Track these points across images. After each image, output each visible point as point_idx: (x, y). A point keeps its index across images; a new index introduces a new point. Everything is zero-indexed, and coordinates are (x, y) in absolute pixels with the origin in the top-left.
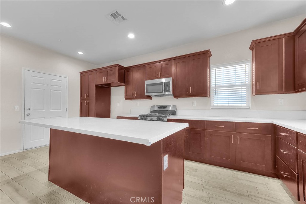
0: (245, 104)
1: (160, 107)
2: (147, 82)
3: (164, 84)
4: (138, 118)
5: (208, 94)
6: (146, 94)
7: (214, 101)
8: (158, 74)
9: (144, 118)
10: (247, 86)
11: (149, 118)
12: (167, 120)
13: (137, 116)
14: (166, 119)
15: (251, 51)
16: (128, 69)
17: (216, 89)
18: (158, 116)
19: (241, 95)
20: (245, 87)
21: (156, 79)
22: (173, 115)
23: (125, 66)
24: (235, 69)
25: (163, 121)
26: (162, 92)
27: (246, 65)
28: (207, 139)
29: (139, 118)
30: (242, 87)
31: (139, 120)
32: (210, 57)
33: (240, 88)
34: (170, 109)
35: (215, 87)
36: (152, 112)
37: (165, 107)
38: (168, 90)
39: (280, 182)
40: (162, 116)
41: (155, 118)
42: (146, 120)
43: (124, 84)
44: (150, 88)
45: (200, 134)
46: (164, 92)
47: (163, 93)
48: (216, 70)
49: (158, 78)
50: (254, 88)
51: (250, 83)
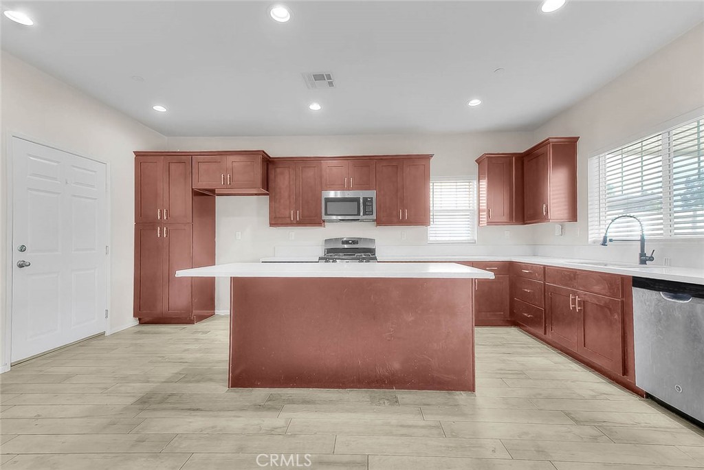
0: (470, 238)
1: (346, 241)
3: (363, 200)
6: (324, 217)
8: (347, 181)
10: (470, 212)
16: (277, 163)
17: (434, 214)
21: (343, 189)
24: (456, 186)
26: (358, 214)
27: (469, 182)
33: (463, 214)
36: (328, 251)
37: (355, 242)
38: (370, 212)
44: (331, 206)
46: (362, 214)
47: (360, 217)
50: (484, 215)
51: (476, 208)
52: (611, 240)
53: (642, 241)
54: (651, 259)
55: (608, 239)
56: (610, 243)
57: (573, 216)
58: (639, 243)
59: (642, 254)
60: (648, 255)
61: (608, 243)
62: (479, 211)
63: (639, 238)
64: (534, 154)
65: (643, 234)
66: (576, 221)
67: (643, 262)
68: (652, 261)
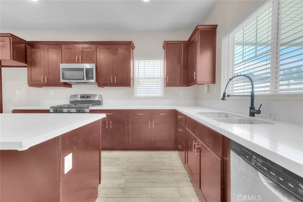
0: (160, 95)
1: (83, 97)
2: (62, 66)
3: (86, 70)
4: (49, 110)
5: (132, 84)
6: (62, 81)
7: (138, 91)
8: (78, 58)
9: (58, 110)
11: (65, 110)
12: (89, 111)
13: (47, 108)
14: (87, 110)
15: (164, 50)
16: (32, 45)
17: (139, 80)
18: (78, 107)
20: (160, 80)
21: (75, 63)
22: (97, 105)
23: (27, 40)
24: (154, 63)
25: (84, 112)
26: (84, 79)
27: (161, 61)
28: (130, 127)
29: (51, 111)
31: (51, 113)
32: (133, 49)
33: (157, 80)
34: (97, 99)
35: (138, 78)
36: (72, 102)
37: (88, 97)
38: (91, 77)
39: (178, 152)
40: (82, 107)
41: (74, 110)
42: (61, 112)
43: (26, 65)
44: (67, 73)
45: (124, 123)
46: (85, 79)
47: (85, 81)
48: (139, 62)
49: (78, 62)
51: (163, 76)
52: (228, 96)
53: (252, 96)
54: (259, 112)
57: (214, 80)
58: (250, 98)
59: (252, 108)
60: (257, 108)
61: (226, 98)
62: (165, 78)
63: (250, 94)
64: (192, 40)
65: (253, 90)
66: (215, 83)
67: (252, 114)
68: (259, 113)
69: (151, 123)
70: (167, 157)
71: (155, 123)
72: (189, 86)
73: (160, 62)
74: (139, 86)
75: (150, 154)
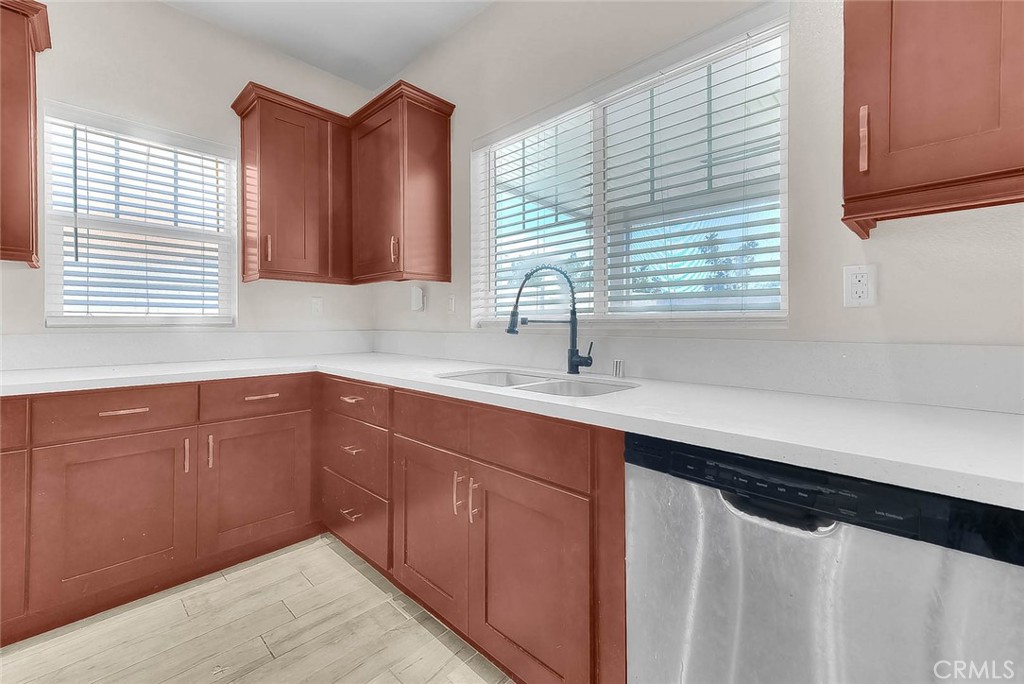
0: (216, 311)
5: (34, 246)
7: (69, 288)
10: (221, 242)
15: (238, 119)
17: (82, 230)
19: (203, 274)
20: (216, 246)
24: (176, 161)
27: (217, 162)
30: (207, 245)
33: (199, 244)
35: (76, 220)
39: (327, 541)
50: (254, 253)
51: (235, 233)
52: (524, 322)
53: (574, 323)
54: (587, 362)
55: (520, 317)
56: (525, 327)
57: (444, 272)
58: (568, 328)
59: (573, 352)
60: (583, 353)
61: (519, 326)
62: (245, 243)
63: (569, 317)
64: (373, 122)
65: (574, 307)
66: (448, 279)
67: (573, 369)
68: (589, 365)
69: (199, 447)
70: (290, 578)
71: (219, 444)
72: (353, 282)
73: (213, 165)
74: (81, 259)
75: (192, 597)
